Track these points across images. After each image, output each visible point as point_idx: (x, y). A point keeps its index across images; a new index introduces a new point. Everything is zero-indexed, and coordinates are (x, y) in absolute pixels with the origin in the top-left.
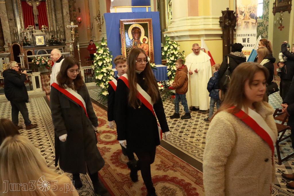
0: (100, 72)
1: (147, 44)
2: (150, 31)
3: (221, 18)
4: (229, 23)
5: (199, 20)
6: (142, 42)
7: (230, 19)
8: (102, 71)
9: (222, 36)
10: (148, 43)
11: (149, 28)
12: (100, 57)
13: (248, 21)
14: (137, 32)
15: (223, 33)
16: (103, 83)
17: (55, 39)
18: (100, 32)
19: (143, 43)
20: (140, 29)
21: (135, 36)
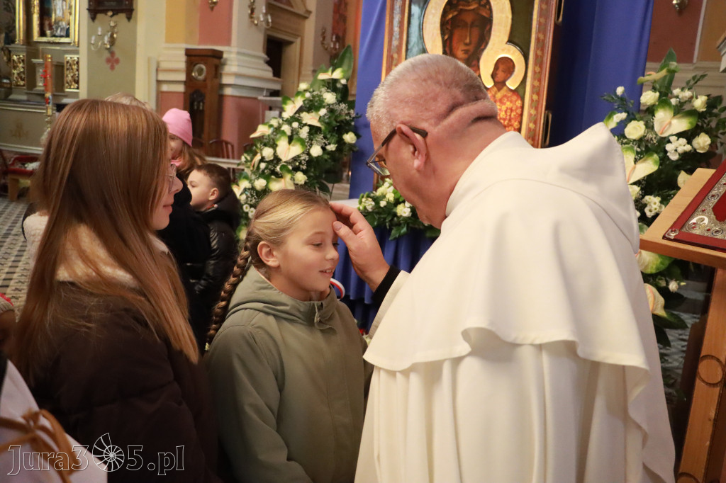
1: (515, 92)
6: (489, 83)
10: (519, 92)
14: (470, 19)
19: (496, 84)
20: (488, 2)
21: (455, 40)
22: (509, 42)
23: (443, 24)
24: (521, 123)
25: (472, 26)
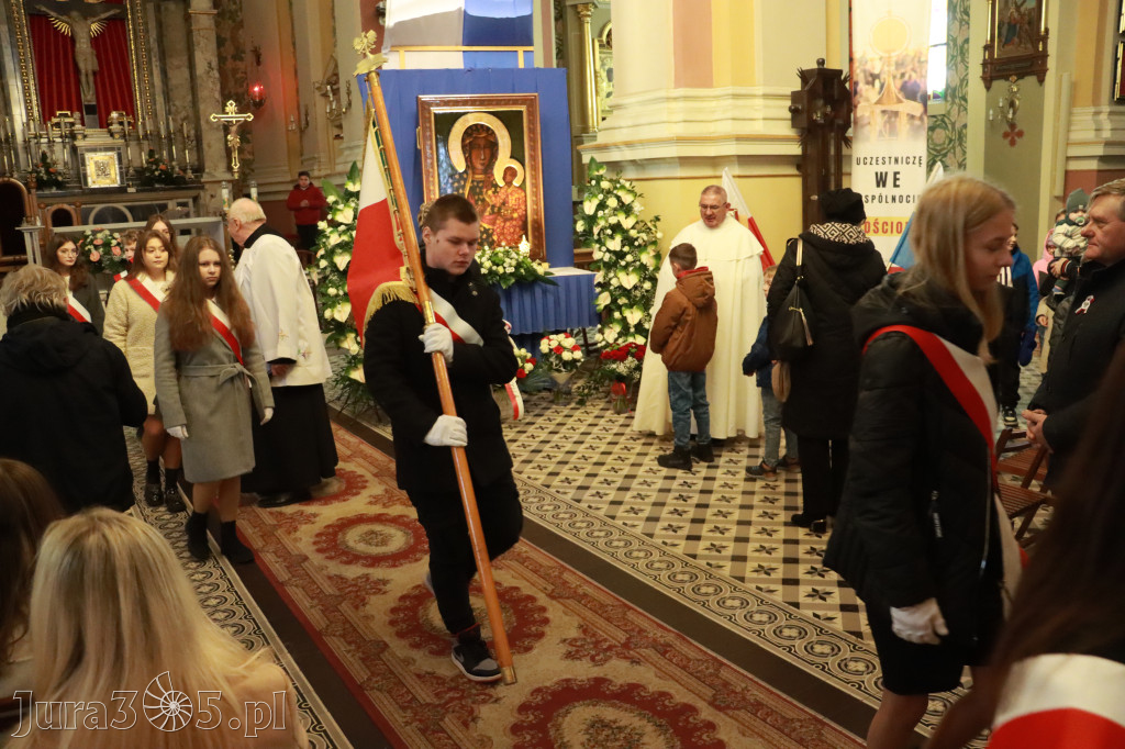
0: (341, 293)
1: (520, 187)
2: (533, 140)
3: (795, 96)
4: (825, 115)
5: (713, 104)
7: (829, 100)
9: (800, 163)
10: (522, 187)
11: (529, 129)
12: (340, 235)
13: (895, 108)
14: (482, 143)
15: (804, 150)
16: (353, 335)
17: (162, 166)
18: (336, 142)
19: (507, 183)
20: (493, 132)
21: (473, 158)
22: (511, 157)
23: (463, 147)
24: (526, 206)
25: (484, 148)
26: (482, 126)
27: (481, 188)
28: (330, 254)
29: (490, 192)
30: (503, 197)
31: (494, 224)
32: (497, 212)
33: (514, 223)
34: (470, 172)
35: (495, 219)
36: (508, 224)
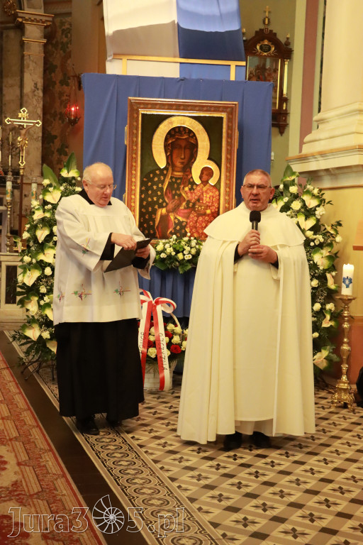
0: (34, 261)
1: (214, 186)
2: (230, 144)
8: (41, 257)
10: (217, 187)
11: (228, 134)
12: (44, 212)
14: (183, 144)
16: (36, 299)
20: (194, 135)
21: (174, 156)
22: (209, 159)
23: (166, 146)
25: (185, 148)
26: (184, 128)
27: (179, 184)
28: (34, 228)
29: (187, 189)
30: (198, 194)
31: (188, 217)
32: (191, 207)
33: (207, 218)
34: (170, 169)
35: (190, 213)
36: (201, 219)
